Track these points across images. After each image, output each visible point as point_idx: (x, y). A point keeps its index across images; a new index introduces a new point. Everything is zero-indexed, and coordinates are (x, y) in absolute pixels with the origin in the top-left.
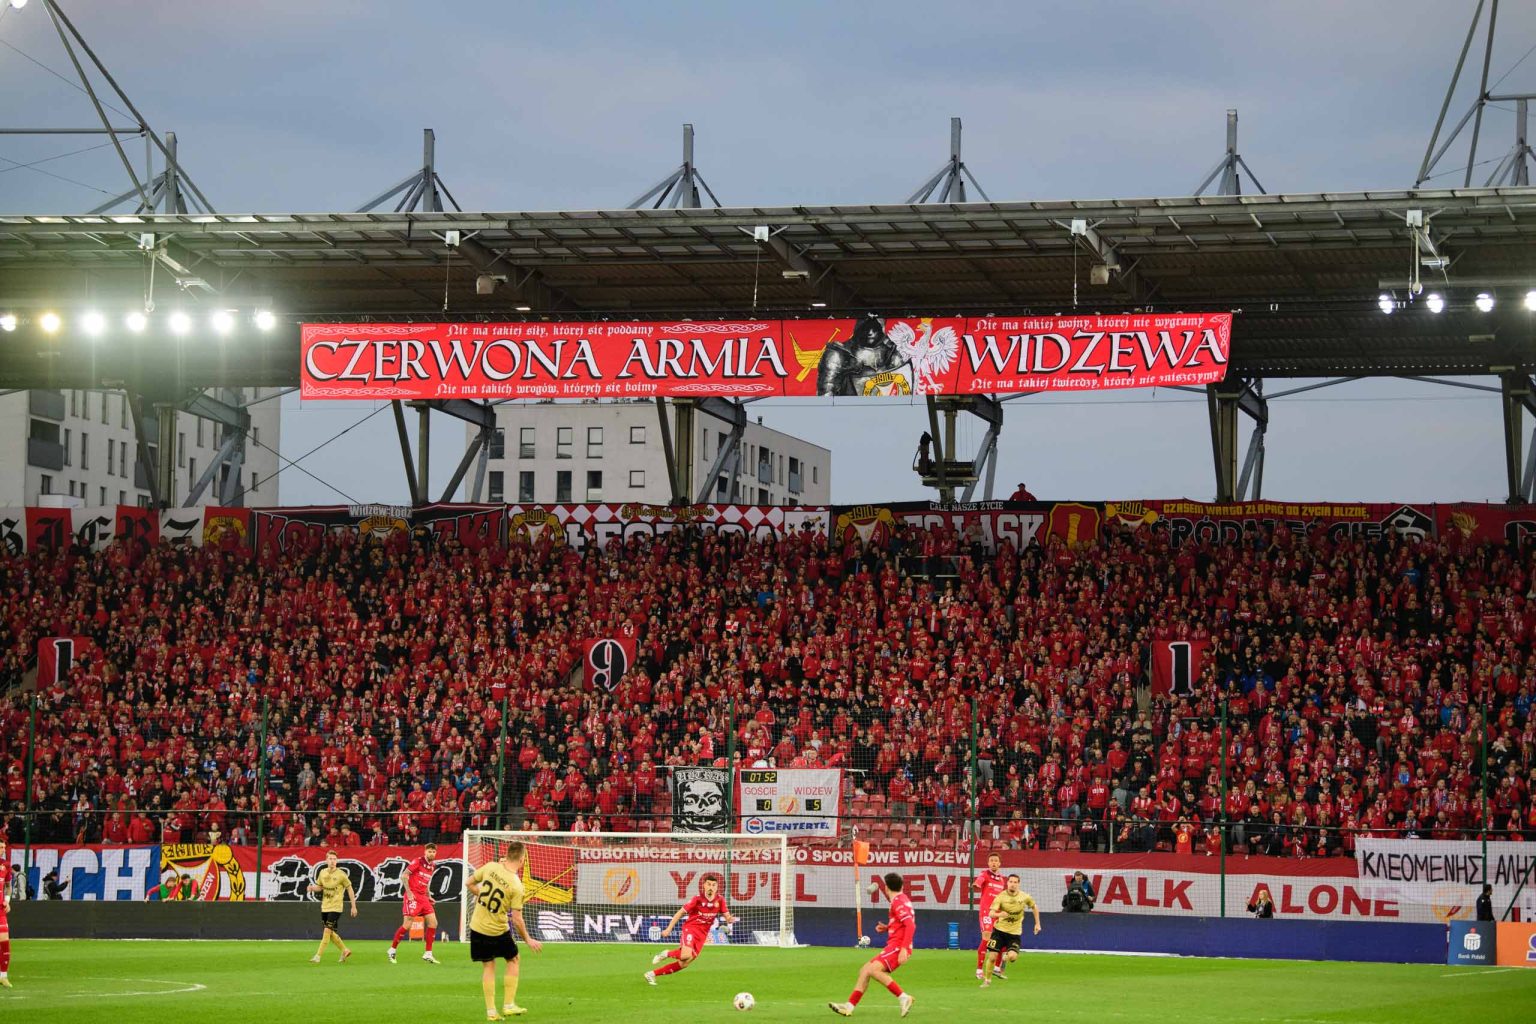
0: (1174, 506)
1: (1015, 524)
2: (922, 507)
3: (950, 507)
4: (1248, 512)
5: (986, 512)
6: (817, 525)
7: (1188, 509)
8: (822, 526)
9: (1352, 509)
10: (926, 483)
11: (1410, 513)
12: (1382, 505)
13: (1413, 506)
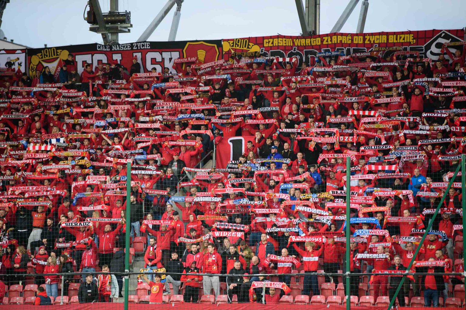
0: (271, 40)
1: (159, 59)
2: (91, 49)
3: (111, 48)
4: (325, 43)
5: (138, 51)
6: (16, 64)
7: (282, 43)
8: (20, 64)
9: (403, 36)
10: (92, 29)
11: (446, 37)
12: (425, 32)
13: (449, 31)
